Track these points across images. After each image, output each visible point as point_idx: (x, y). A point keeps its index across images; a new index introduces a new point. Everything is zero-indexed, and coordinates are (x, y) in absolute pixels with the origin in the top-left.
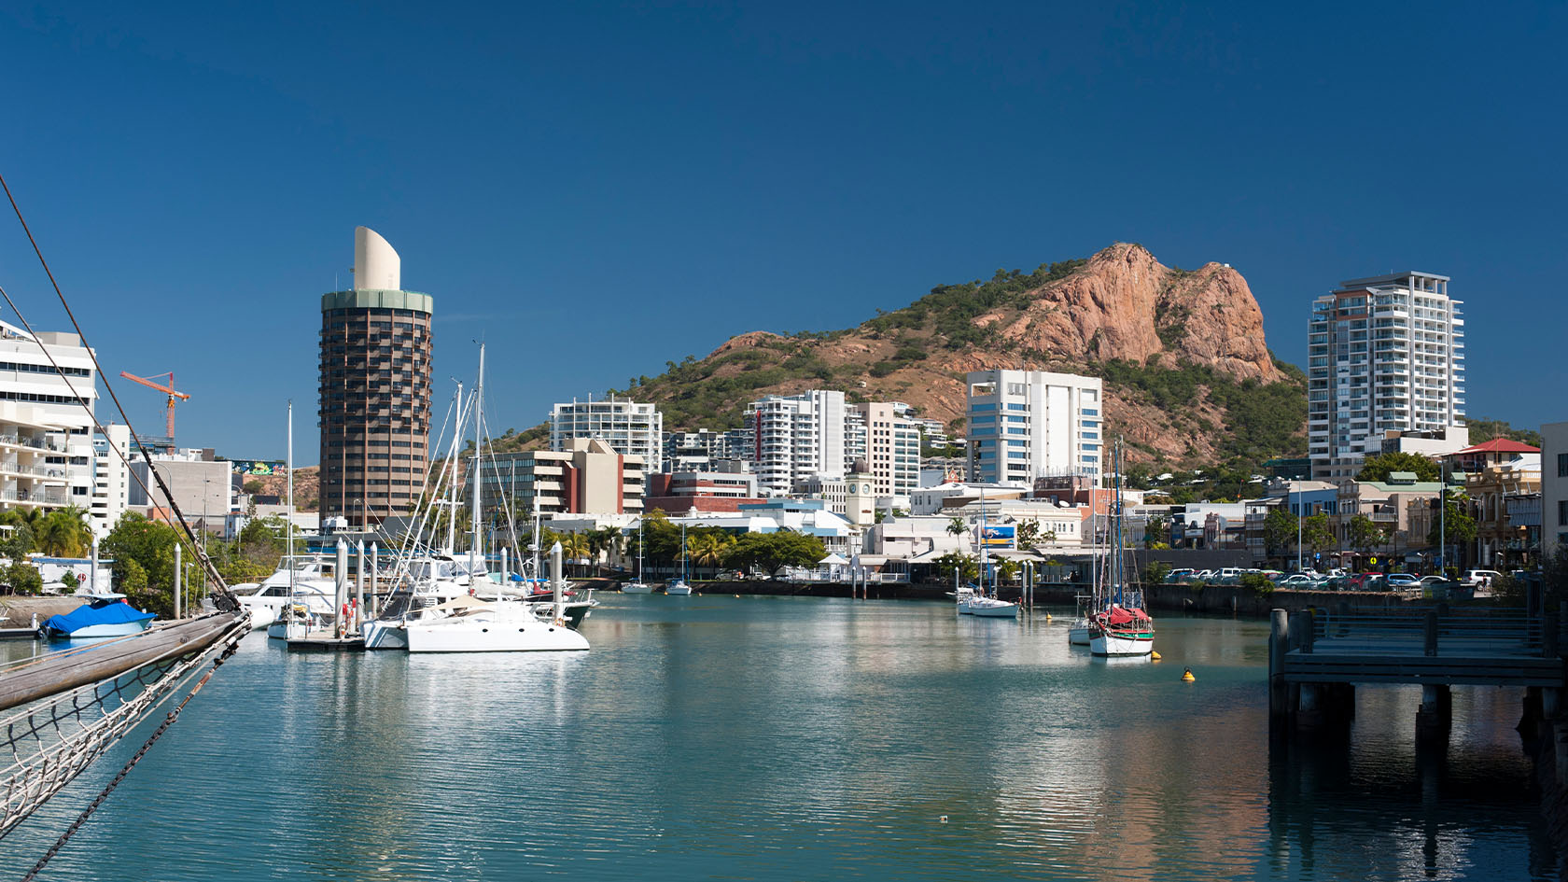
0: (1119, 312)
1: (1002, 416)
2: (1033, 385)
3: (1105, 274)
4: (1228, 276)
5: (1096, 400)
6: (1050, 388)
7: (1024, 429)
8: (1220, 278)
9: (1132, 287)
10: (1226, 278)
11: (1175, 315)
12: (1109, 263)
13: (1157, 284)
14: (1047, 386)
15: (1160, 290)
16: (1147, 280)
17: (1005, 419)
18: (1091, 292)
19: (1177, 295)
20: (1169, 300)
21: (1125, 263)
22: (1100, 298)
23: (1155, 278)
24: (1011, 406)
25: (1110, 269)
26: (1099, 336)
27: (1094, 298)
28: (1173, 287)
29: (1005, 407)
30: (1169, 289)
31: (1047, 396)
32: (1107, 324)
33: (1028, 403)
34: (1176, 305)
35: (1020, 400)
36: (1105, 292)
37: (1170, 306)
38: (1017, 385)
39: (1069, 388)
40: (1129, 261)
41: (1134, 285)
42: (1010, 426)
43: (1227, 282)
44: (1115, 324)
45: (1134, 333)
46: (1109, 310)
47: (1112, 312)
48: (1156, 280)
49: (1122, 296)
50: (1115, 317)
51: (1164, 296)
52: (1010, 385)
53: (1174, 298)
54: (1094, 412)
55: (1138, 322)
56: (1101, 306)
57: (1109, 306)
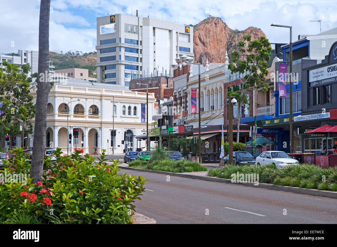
0: (211, 46)
1: (120, 47)
2: (143, 27)
3: (205, 29)
4: (258, 32)
5: (189, 41)
6: (156, 30)
7: (137, 58)
8: (255, 33)
9: (217, 35)
10: (257, 33)
11: (235, 49)
12: (207, 25)
13: (228, 36)
14: (154, 28)
15: (229, 38)
16: (223, 32)
17: (123, 50)
18: (199, 37)
19: (236, 40)
20: (233, 42)
21: (214, 25)
22: (203, 39)
23: (226, 33)
24: (127, 41)
25: (207, 27)
26: (202, 56)
27: (200, 40)
28: (234, 37)
29: (123, 41)
30: (233, 38)
31: (154, 35)
32: (206, 51)
33: (140, 40)
34: (235, 44)
35: (134, 37)
36: (205, 37)
37: (233, 45)
38: (132, 26)
39: (170, 31)
40: (215, 24)
41: (217, 34)
42: (126, 55)
43: (257, 35)
44: (209, 51)
45: (217, 55)
46: (207, 45)
47: (208, 46)
48: (227, 34)
49: (212, 39)
50: (209, 48)
51: (230, 41)
52: (126, 25)
53: (235, 41)
54: (188, 50)
55: (219, 51)
56: (203, 43)
57: (207, 43)
